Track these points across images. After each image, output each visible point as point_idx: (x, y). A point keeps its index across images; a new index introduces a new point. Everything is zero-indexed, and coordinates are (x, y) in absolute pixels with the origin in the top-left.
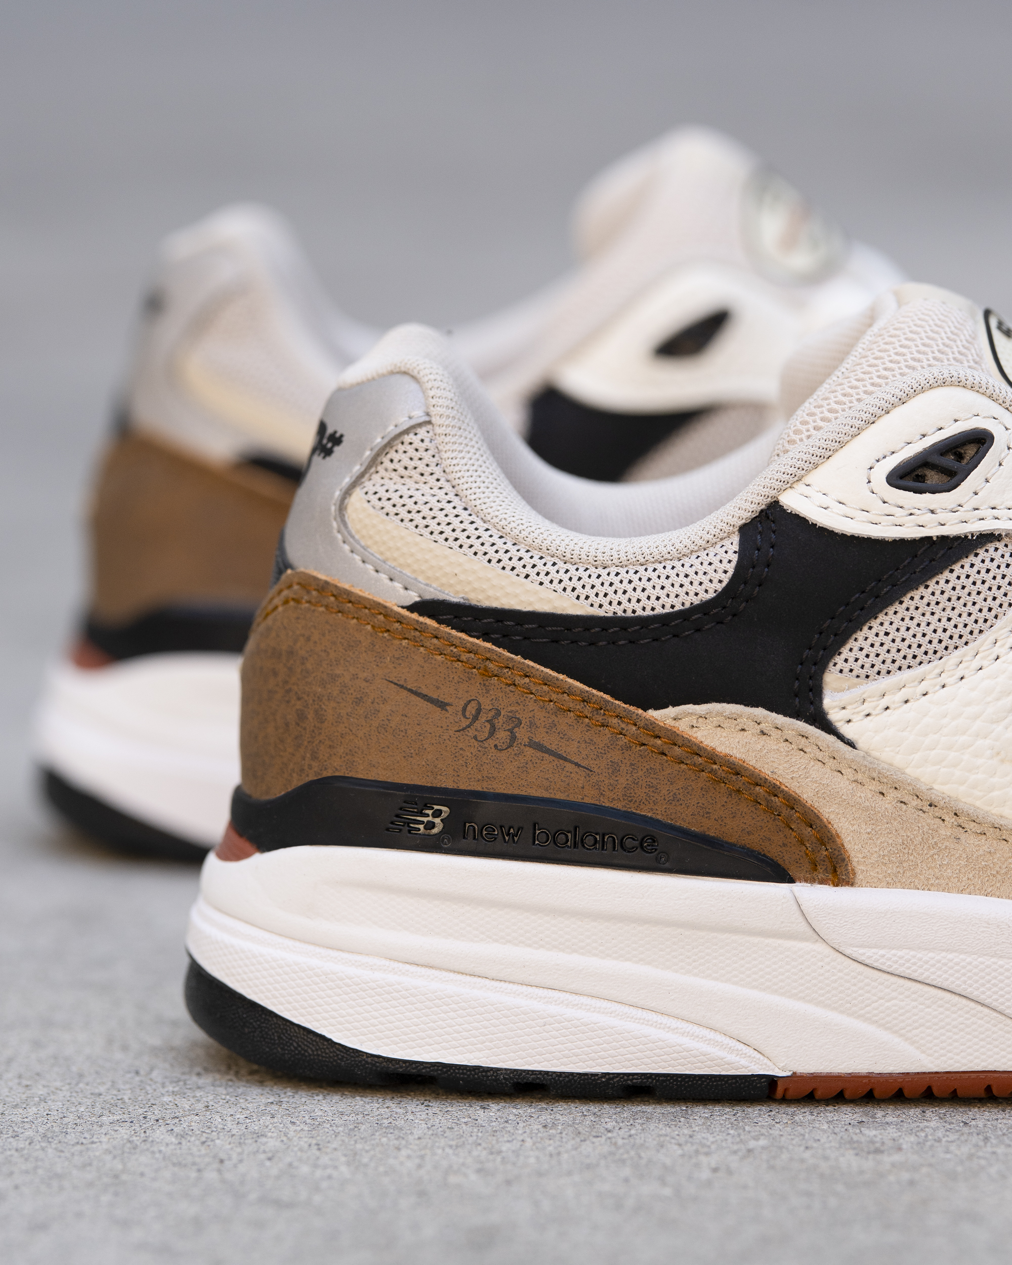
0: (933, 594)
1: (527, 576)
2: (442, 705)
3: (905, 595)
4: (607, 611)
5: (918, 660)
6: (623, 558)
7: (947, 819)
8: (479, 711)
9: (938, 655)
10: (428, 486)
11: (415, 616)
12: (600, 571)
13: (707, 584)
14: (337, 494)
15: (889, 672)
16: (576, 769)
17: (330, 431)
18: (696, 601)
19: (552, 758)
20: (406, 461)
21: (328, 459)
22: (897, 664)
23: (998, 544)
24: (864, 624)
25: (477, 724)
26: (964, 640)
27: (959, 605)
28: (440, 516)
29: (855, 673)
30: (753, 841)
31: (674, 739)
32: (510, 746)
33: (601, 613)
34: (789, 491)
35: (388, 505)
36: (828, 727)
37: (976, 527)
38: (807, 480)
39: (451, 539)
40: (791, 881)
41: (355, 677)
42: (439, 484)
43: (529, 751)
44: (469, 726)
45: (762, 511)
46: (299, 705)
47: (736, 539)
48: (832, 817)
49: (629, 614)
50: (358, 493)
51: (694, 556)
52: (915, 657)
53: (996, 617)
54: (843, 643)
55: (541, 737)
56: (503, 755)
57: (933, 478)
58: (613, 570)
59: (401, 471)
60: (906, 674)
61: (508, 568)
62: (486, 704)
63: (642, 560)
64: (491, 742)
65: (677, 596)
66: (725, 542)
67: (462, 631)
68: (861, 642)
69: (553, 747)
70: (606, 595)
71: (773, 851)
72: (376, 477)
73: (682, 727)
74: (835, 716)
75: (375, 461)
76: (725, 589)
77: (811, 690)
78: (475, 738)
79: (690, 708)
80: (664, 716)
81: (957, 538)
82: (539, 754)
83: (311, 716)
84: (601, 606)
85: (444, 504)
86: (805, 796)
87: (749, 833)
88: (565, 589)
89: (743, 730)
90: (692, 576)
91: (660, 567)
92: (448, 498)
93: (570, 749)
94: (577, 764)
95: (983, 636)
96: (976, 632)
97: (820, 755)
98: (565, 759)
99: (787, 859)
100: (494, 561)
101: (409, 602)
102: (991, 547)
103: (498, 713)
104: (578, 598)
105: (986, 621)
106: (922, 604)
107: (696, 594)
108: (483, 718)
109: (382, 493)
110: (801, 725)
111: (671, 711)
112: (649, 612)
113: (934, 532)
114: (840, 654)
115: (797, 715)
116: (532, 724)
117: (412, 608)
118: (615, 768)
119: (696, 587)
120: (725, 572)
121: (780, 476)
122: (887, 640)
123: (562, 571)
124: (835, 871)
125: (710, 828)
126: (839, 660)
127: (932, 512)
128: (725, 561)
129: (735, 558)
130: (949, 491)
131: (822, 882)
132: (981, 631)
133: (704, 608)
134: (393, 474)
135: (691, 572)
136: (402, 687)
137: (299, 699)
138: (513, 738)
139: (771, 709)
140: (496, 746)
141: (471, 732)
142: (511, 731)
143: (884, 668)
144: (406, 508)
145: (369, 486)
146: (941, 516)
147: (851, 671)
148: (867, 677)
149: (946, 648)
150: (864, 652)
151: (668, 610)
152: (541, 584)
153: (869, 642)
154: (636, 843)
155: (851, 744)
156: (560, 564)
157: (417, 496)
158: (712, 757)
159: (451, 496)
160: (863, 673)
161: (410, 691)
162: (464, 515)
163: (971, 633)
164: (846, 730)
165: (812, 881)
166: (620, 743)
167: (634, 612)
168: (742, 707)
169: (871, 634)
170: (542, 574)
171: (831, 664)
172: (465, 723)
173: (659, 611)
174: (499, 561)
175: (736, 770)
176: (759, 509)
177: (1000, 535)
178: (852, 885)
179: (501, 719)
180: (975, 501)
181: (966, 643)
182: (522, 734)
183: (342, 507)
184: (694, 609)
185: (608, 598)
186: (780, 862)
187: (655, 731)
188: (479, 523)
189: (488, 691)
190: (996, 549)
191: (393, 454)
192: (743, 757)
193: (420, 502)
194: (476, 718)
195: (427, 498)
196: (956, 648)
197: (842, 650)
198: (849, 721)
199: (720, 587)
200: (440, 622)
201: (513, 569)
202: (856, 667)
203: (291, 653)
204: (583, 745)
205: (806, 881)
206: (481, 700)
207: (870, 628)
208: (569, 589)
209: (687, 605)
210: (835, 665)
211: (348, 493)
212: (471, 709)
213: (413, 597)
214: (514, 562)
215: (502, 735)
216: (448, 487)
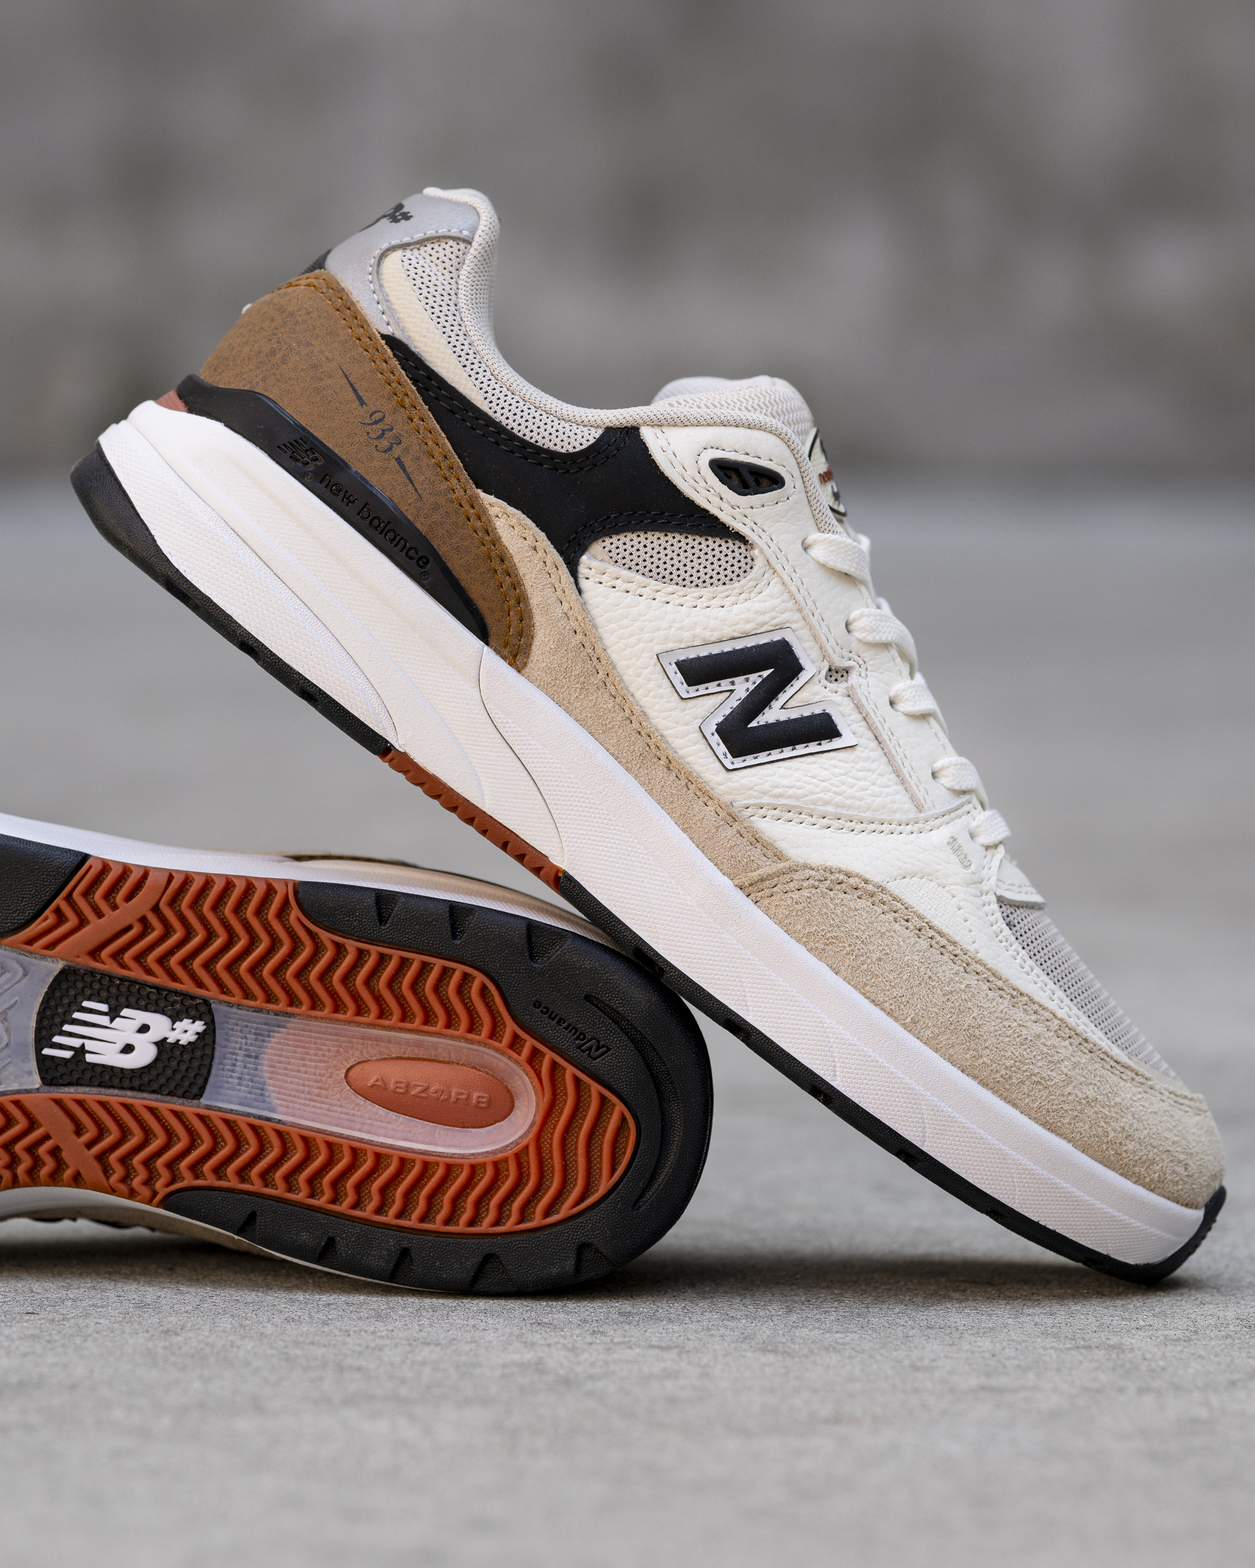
0: (687, 544)
1: (465, 366)
2: (362, 402)
3: (672, 532)
4: (498, 417)
5: (651, 574)
6: (527, 397)
7: (601, 673)
8: (381, 420)
9: (664, 580)
10: (443, 277)
11: (383, 342)
12: (509, 393)
13: (565, 444)
14: (385, 246)
15: (630, 568)
16: (413, 491)
17: (405, 210)
18: (553, 448)
19: (404, 475)
20: (441, 255)
21: (393, 224)
22: (638, 568)
23: (742, 546)
24: (637, 530)
25: (374, 427)
26: (684, 583)
27: (696, 561)
28: (439, 299)
29: (611, 554)
30: (483, 606)
31: (481, 514)
32: (385, 452)
33: (493, 416)
34: (650, 427)
35: (412, 271)
36: (574, 573)
37: (737, 526)
38: (664, 429)
39: (436, 315)
40: (487, 644)
41: (322, 352)
42: (451, 281)
43: (394, 463)
44: (369, 424)
45: (626, 427)
46: (275, 346)
47: (600, 432)
48: (537, 624)
49: (509, 427)
50: (398, 254)
51: (570, 423)
52: (651, 571)
53: (712, 584)
54: (617, 533)
55: (407, 461)
56: (376, 454)
57: (736, 481)
58: (517, 398)
59: (434, 258)
60: (639, 577)
61: (457, 354)
62: (388, 420)
63: (537, 405)
64: (376, 442)
65: (544, 438)
66: (592, 429)
67: (403, 369)
68: (627, 540)
69: (409, 470)
70: (503, 408)
71: (490, 620)
72: (416, 252)
73: (493, 511)
74: (582, 570)
75: (422, 242)
76: (574, 453)
77: (580, 545)
78: (368, 433)
79: (504, 504)
80: (488, 500)
81: (724, 525)
82: (398, 468)
83: (279, 356)
84: (495, 412)
85: (445, 293)
86: (531, 602)
87: (484, 599)
88: (481, 389)
89: (525, 539)
90: (561, 433)
91: (545, 415)
92: (450, 292)
93: (418, 479)
94: (416, 490)
95: (697, 589)
96: (694, 584)
97: (557, 585)
98: (411, 482)
99: (493, 630)
100: (452, 344)
101: (385, 332)
102: (738, 543)
103: (392, 429)
104: (486, 398)
105: (704, 582)
106: (677, 545)
107: (555, 445)
108: (381, 426)
109: (414, 262)
110: (560, 560)
111: (491, 499)
112: (520, 435)
113: (714, 511)
114: (611, 537)
115: (561, 553)
116: (406, 449)
117: (384, 337)
118: (436, 507)
119: (558, 441)
120: (581, 444)
121: (651, 415)
122: (643, 550)
123: (487, 378)
124: (515, 656)
125: (465, 579)
126: (608, 541)
127: (721, 499)
128: (585, 438)
129: (592, 441)
130: (739, 494)
131: (504, 658)
132: (697, 586)
133: (552, 455)
134: (427, 257)
135: (561, 431)
136: (346, 376)
137: (278, 342)
138: (390, 449)
139: (549, 538)
140: (376, 446)
141: (368, 429)
142: (392, 444)
143: (629, 564)
144: (422, 280)
145: (408, 253)
146: (724, 505)
147: (610, 551)
148: (616, 562)
149: (671, 580)
150: (625, 547)
151: (532, 441)
152: (470, 376)
153: (632, 543)
154: (417, 557)
155: (580, 591)
156: (488, 373)
157: (433, 278)
158: (496, 541)
159: (452, 293)
160: (615, 557)
161: (350, 383)
162: (452, 308)
163: (692, 582)
164: (583, 583)
165: (497, 652)
166: (449, 496)
167: (512, 429)
168: (534, 525)
169: (636, 540)
170: (474, 371)
171: (601, 540)
172: (368, 421)
173: (527, 438)
174: (455, 346)
175: (503, 557)
176: (626, 425)
177: (748, 541)
178: (519, 672)
179: (390, 434)
180: (748, 512)
181: (684, 586)
182: (397, 451)
183: (384, 255)
184: (548, 451)
185: (503, 411)
186: (489, 629)
187: (473, 502)
188: (458, 318)
189: (394, 413)
190: (740, 548)
191: (436, 246)
192: (513, 553)
193: (432, 282)
194: (376, 422)
195: (438, 283)
196: (677, 584)
197: (614, 536)
198: (587, 578)
199: (571, 450)
200: (395, 355)
201: (460, 356)
202: (615, 551)
203: (292, 314)
204: (427, 482)
205: (495, 650)
206: (387, 415)
207: (639, 536)
208: (484, 390)
209: (545, 447)
210: (604, 541)
211: (393, 248)
212: (377, 416)
213: (389, 330)
214: (463, 354)
215: (385, 443)
216: (454, 286)
